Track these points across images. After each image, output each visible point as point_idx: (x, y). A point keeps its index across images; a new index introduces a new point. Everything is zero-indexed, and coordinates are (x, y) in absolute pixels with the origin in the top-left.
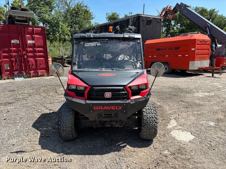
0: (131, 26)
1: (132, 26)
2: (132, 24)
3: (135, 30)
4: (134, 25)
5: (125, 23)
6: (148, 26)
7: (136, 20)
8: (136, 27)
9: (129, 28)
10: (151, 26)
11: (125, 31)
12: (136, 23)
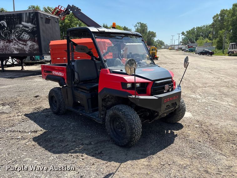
0: (26, 22)
1: (28, 23)
2: (27, 20)
3: (33, 28)
4: (30, 22)
5: (15, 19)
6: (47, 25)
7: (32, 16)
8: (34, 24)
9: (22, 25)
10: (50, 25)
11: (17, 28)
12: (33, 19)
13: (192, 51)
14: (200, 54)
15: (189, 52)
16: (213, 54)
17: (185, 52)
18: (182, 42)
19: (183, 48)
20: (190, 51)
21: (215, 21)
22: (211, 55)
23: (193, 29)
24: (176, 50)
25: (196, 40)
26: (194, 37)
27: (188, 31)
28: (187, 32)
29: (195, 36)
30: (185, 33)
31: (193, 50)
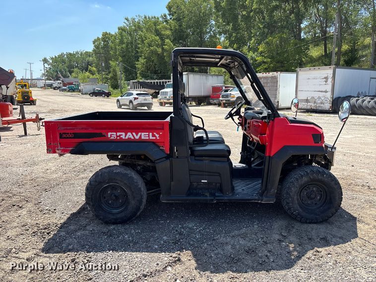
13: (74, 91)
14: (91, 95)
15: (69, 91)
16: (110, 95)
17: (61, 92)
18: (47, 76)
19: (54, 85)
20: (71, 90)
21: (97, 47)
22: (108, 97)
23: (62, 55)
24: (41, 87)
25: (71, 72)
26: (66, 68)
27: (54, 57)
28: (52, 59)
29: (68, 67)
30: (49, 60)
31: (75, 89)
